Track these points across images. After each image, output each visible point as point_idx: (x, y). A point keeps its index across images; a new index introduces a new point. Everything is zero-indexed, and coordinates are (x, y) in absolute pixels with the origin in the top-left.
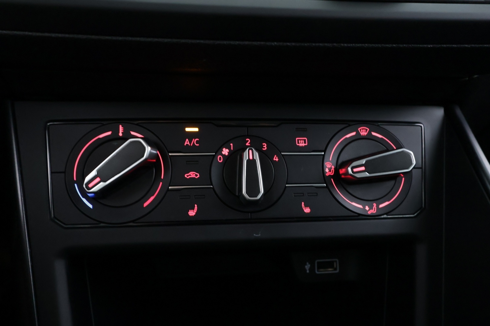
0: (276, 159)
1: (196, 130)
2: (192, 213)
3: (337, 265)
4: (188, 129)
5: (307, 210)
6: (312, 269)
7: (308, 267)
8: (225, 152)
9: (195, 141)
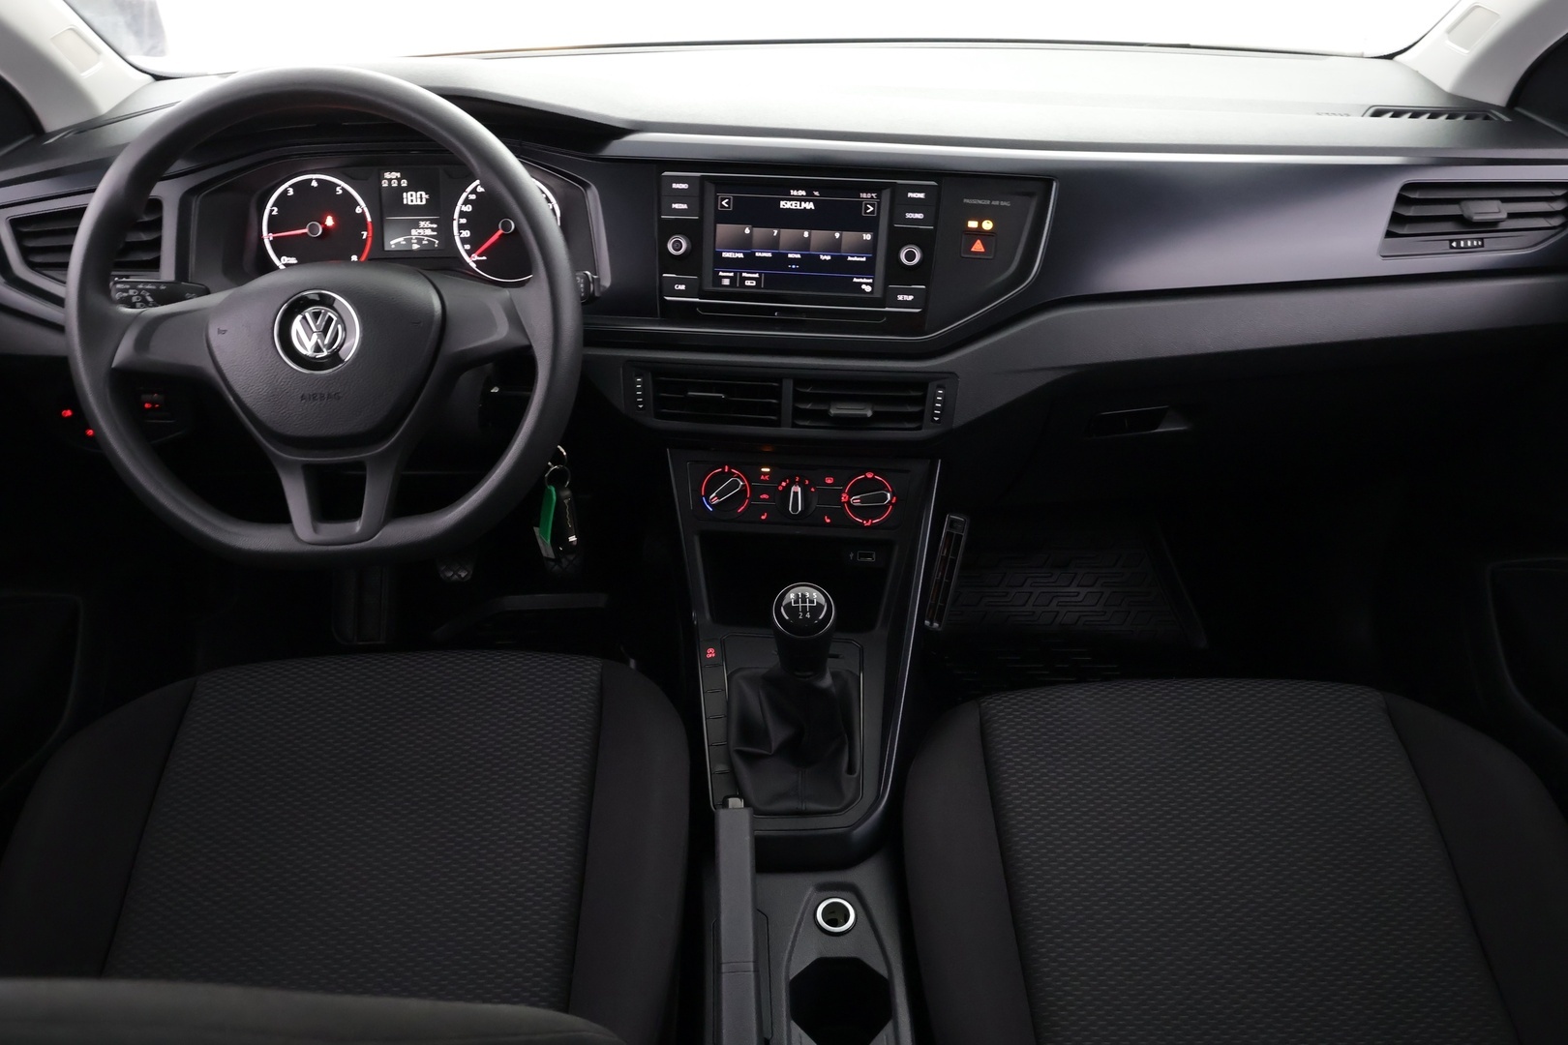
0: (813, 490)
1: (768, 470)
2: (763, 517)
3: (874, 556)
4: (763, 470)
5: (828, 521)
6: (855, 556)
7: (851, 555)
8: (784, 484)
9: (767, 477)
